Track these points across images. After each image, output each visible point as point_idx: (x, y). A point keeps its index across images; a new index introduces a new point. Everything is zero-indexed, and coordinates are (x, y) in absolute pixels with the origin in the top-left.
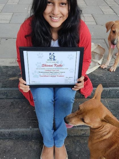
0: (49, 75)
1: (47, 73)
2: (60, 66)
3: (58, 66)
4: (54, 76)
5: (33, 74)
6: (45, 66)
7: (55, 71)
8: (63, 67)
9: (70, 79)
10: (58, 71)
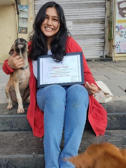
0: (58, 75)
1: (57, 74)
2: (67, 67)
3: (64, 67)
4: (62, 76)
5: (46, 75)
6: (55, 68)
7: (63, 72)
8: (68, 68)
9: (75, 77)
10: (65, 72)
